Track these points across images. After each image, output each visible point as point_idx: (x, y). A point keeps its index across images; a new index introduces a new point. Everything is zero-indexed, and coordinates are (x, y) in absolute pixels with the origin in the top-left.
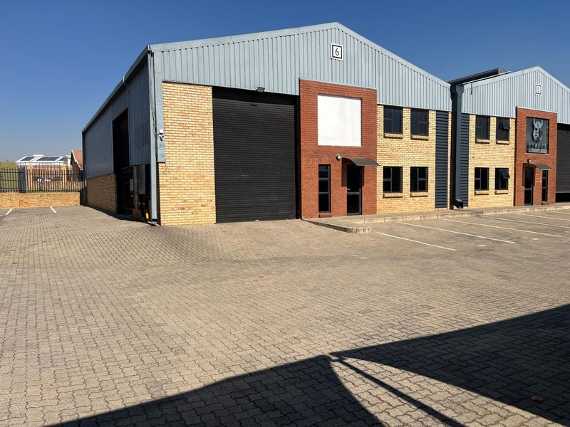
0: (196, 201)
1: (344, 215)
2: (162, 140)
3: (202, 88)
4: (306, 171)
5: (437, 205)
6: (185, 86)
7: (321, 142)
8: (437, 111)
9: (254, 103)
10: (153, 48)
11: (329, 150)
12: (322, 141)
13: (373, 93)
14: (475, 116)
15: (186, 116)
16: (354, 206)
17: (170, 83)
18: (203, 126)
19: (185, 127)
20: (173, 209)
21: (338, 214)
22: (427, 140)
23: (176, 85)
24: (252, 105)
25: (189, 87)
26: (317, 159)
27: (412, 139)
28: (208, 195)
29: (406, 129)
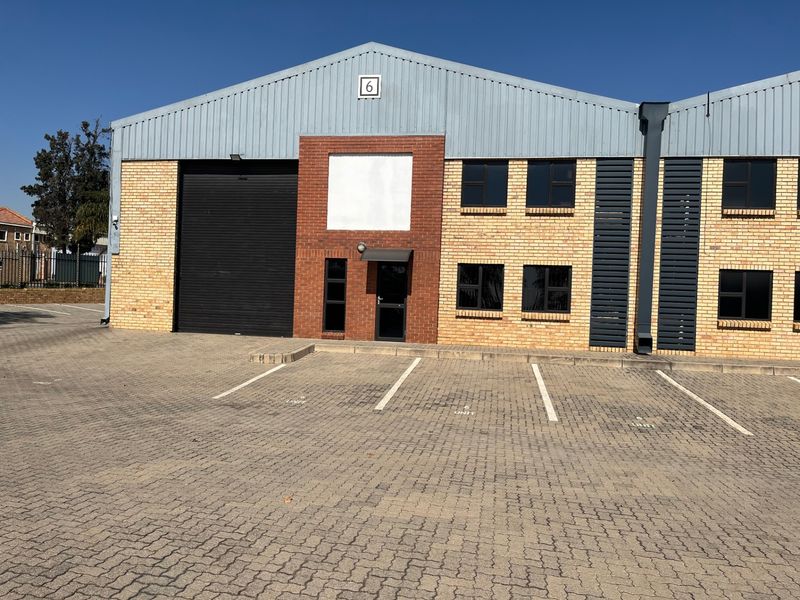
0: (150, 301)
1: (369, 339)
2: (116, 228)
3: (166, 163)
4: (303, 269)
5: (595, 340)
6: (146, 164)
7: (333, 224)
8: (598, 159)
9: (243, 176)
10: (115, 125)
11: (345, 237)
12: (335, 222)
13: (439, 143)
14: (721, 161)
15: (145, 198)
16: (391, 326)
17: (130, 161)
18: (164, 210)
19: (143, 212)
20: (123, 309)
21: (356, 337)
22: (571, 215)
23: (137, 164)
24: (241, 179)
25: (151, 163)
26: (322, 250)
27: (528, 214)
28: (164, 295)
29: (515, 198)
